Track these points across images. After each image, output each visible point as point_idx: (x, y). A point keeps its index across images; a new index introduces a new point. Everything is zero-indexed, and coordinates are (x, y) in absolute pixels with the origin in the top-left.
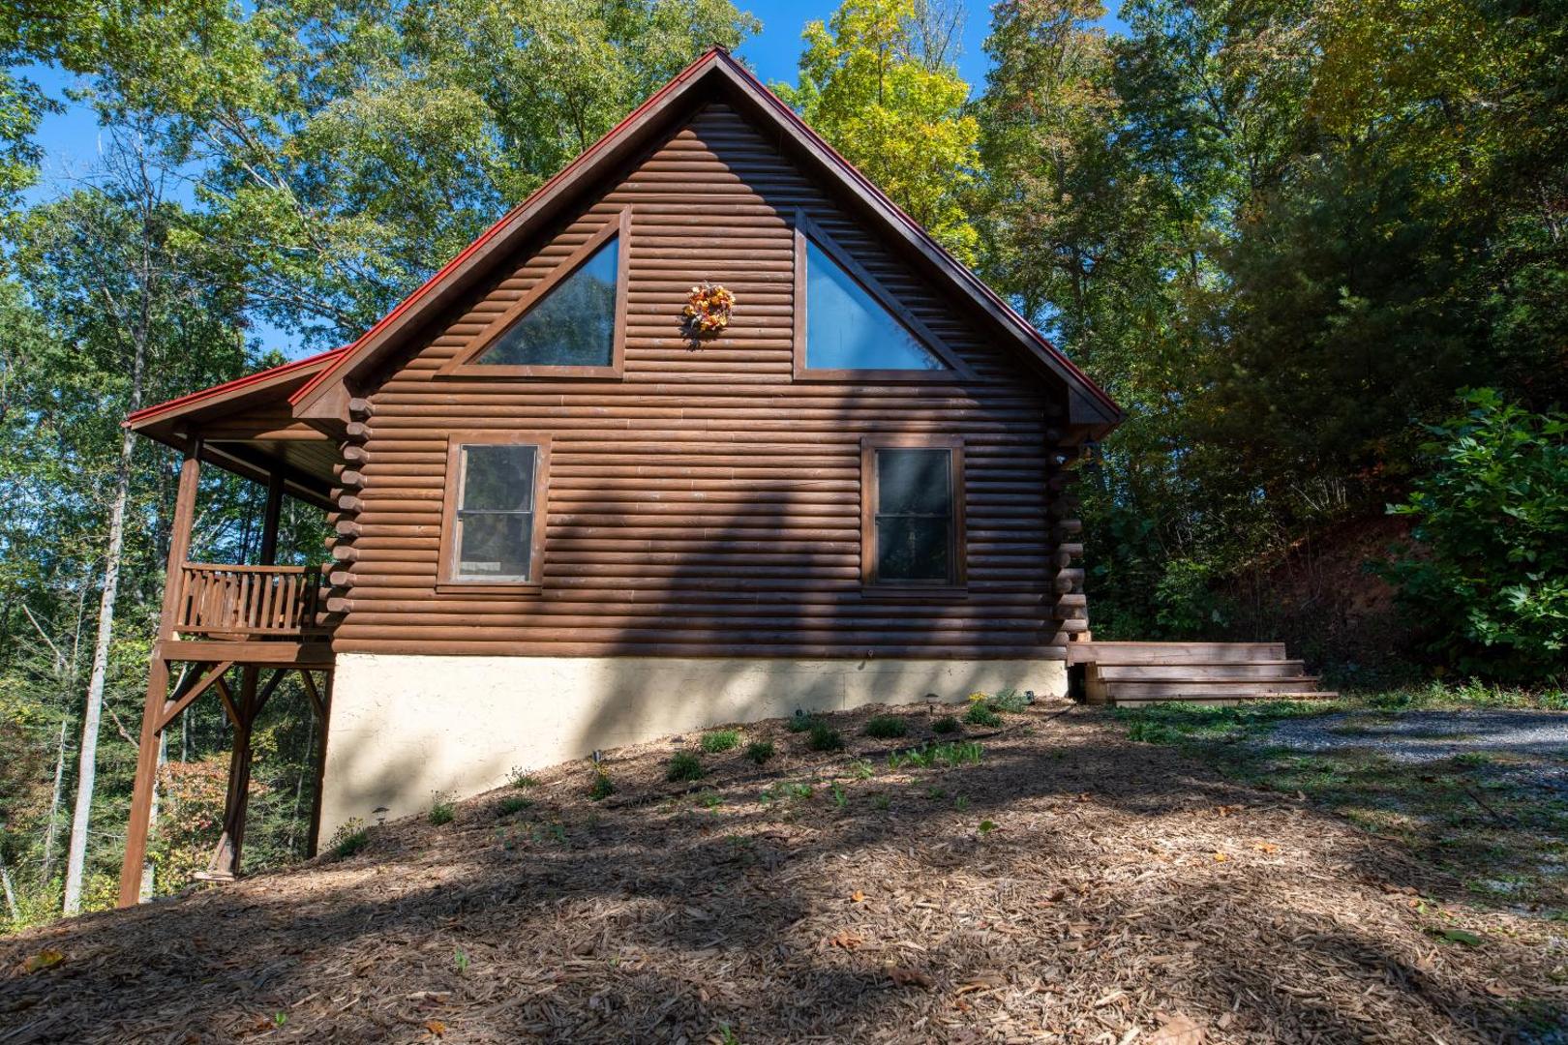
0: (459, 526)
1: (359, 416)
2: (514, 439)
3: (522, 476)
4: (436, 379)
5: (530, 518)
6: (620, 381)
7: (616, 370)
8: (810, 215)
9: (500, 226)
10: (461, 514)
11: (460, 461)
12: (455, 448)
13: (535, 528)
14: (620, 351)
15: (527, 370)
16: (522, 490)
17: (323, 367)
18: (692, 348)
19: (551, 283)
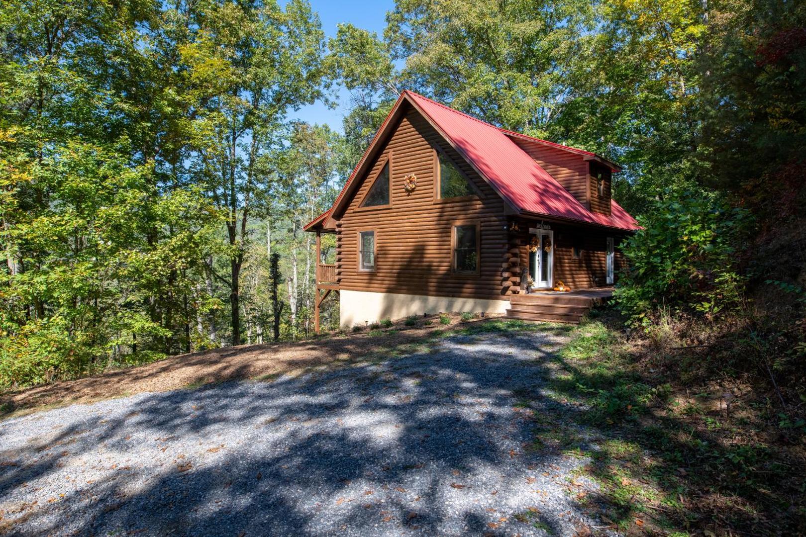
0: (360, 255)
1: (339, 226)
2: (370, 229)
4: (354, 212)
6: (391, 209)
7: (390, 205)
9: (358, 166)
10: (361, 252)
11: (359, 236)
12: (358, 233)
14: (391, 199)
15: (371, 208)
17: (327, 215)
18: (408, 195)
19: (375, 179)
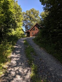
7: (35, 30)
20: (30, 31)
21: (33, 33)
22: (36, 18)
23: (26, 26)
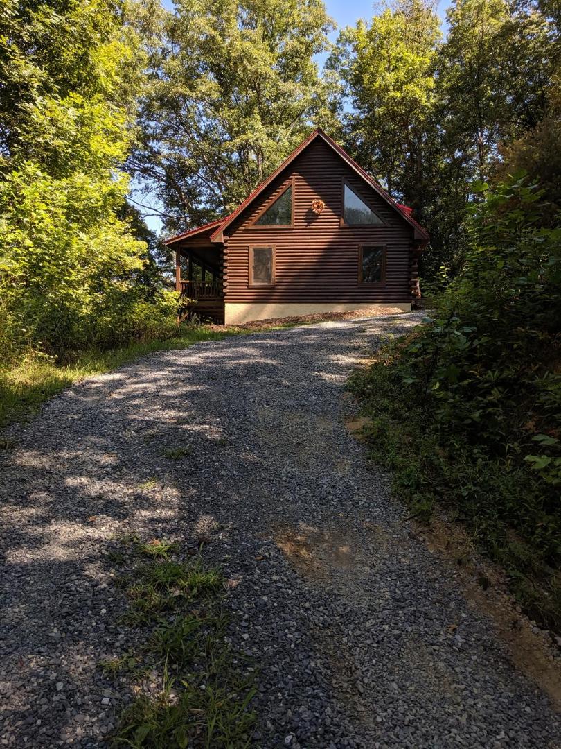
0: (253, 270)
1: (226, 241)
2: (266, 246)
3: (269, 256)
4: (247, 230)
5: (271, 268)
6: (293, 229)
7: (292, 226)
8: (346, 178)
10: (253, 267)
11: (252, 252)
12: (250, 249)
13: (273, 270)
14: (293, 220)
15: (268, 227)
16: (270, 260)
19: (274, 201)
20: (228, 232)
21: (263, 257)
22: (287, 86)
23: (169, 170)
